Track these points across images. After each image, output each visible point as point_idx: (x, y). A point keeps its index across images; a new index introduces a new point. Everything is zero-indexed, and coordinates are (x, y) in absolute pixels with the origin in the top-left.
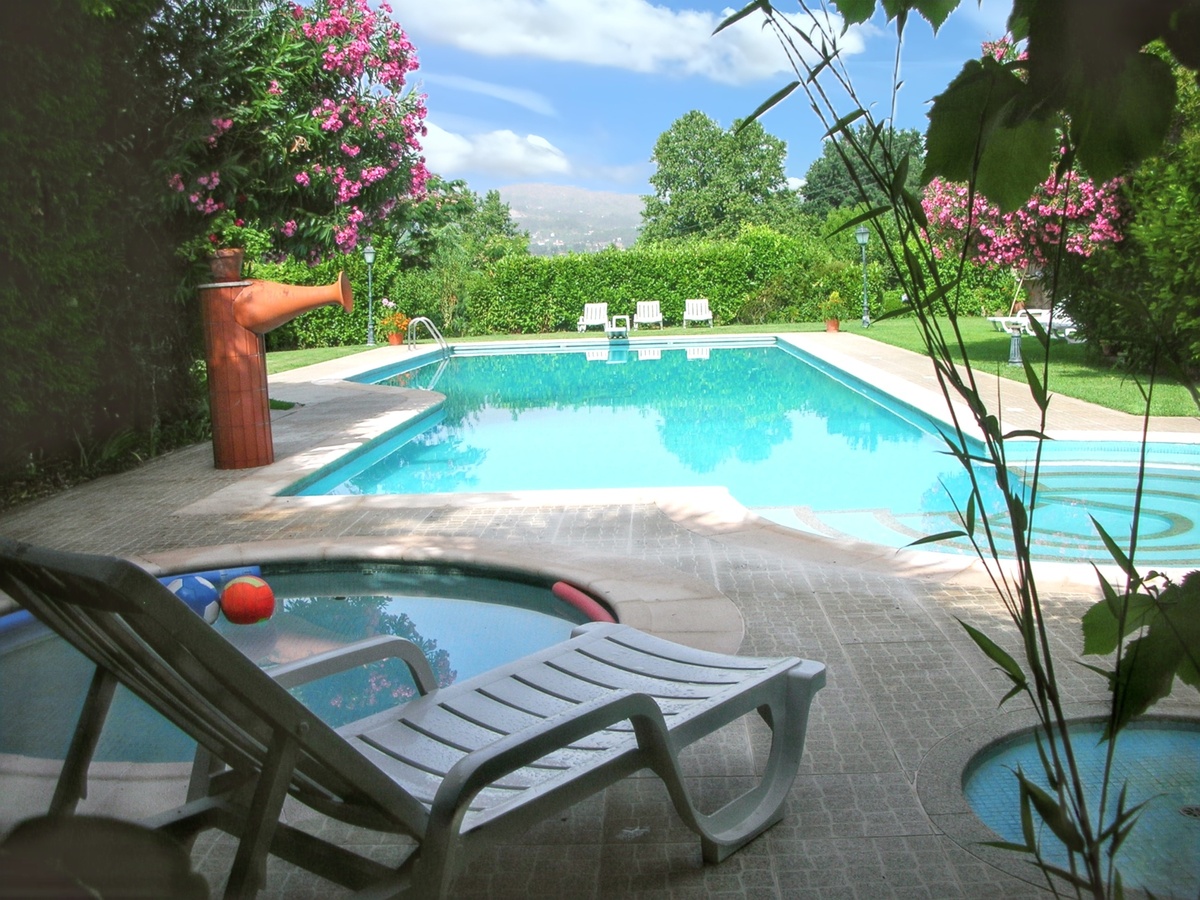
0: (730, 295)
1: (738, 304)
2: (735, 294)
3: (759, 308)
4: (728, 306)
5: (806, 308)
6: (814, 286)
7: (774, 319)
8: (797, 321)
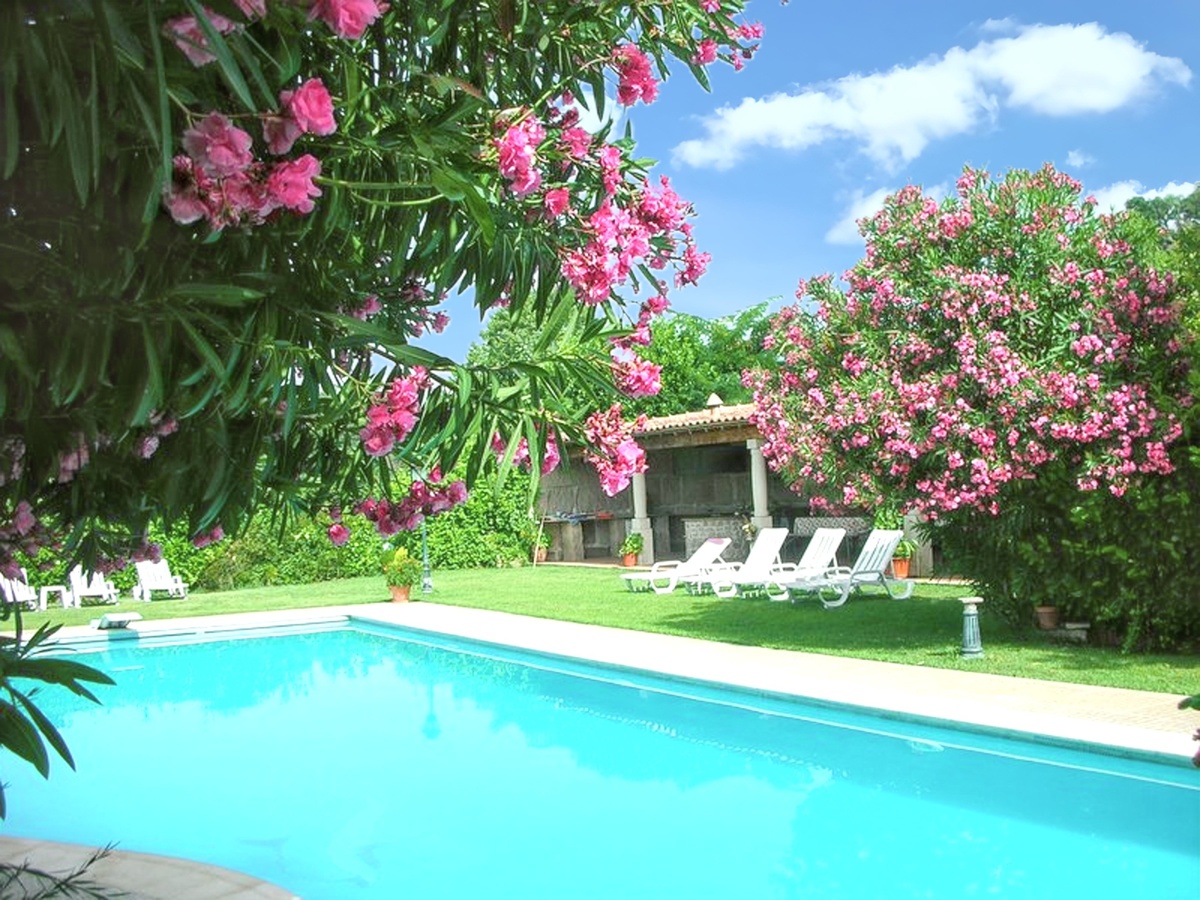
0: (190, 553)
1: (200, 564)
2: (196, 551)
3: (226, 569)
4: (187, 568)
5: (287, 565)
6: (297, 537)
7: (246, 582)
8: (276, 584)
